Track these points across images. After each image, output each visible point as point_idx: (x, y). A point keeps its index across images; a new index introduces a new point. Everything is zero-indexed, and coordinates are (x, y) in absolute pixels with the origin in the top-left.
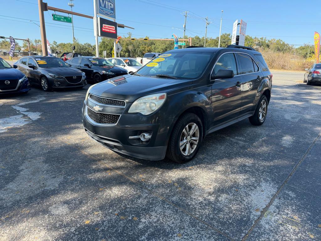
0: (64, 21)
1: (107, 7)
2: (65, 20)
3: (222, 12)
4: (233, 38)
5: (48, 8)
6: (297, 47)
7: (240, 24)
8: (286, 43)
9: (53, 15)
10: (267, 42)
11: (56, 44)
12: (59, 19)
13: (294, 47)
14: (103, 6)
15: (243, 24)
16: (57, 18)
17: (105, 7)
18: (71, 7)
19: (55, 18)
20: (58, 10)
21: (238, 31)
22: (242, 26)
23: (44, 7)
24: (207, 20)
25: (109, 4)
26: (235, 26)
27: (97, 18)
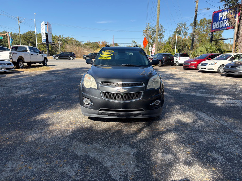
3: (35, 14)
4: (43, 35)
6: (84, 43)
7: (47, 25)
8: (77, 40)
10: (64, 38)
13: (82, 43)
15: (49, 25)
21: (46, 30)
22: (49, 26)
24: (18, 19)
26: (43, 26)
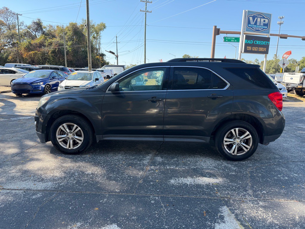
0: (234, 42)
1: (258, 24)
2: (236, 41)
5: (220, 32)
9: (224, 38)
11: (257, 62)
12: (229, 41)
14: (252, 23)
16: (227, 40)
17: (256, 24)
18: (280, 25)
19: (226, 40)
20: (229, 32)
23: (217, 32)
25: (262, 20)
27: (243, 36)
